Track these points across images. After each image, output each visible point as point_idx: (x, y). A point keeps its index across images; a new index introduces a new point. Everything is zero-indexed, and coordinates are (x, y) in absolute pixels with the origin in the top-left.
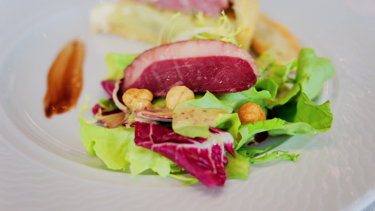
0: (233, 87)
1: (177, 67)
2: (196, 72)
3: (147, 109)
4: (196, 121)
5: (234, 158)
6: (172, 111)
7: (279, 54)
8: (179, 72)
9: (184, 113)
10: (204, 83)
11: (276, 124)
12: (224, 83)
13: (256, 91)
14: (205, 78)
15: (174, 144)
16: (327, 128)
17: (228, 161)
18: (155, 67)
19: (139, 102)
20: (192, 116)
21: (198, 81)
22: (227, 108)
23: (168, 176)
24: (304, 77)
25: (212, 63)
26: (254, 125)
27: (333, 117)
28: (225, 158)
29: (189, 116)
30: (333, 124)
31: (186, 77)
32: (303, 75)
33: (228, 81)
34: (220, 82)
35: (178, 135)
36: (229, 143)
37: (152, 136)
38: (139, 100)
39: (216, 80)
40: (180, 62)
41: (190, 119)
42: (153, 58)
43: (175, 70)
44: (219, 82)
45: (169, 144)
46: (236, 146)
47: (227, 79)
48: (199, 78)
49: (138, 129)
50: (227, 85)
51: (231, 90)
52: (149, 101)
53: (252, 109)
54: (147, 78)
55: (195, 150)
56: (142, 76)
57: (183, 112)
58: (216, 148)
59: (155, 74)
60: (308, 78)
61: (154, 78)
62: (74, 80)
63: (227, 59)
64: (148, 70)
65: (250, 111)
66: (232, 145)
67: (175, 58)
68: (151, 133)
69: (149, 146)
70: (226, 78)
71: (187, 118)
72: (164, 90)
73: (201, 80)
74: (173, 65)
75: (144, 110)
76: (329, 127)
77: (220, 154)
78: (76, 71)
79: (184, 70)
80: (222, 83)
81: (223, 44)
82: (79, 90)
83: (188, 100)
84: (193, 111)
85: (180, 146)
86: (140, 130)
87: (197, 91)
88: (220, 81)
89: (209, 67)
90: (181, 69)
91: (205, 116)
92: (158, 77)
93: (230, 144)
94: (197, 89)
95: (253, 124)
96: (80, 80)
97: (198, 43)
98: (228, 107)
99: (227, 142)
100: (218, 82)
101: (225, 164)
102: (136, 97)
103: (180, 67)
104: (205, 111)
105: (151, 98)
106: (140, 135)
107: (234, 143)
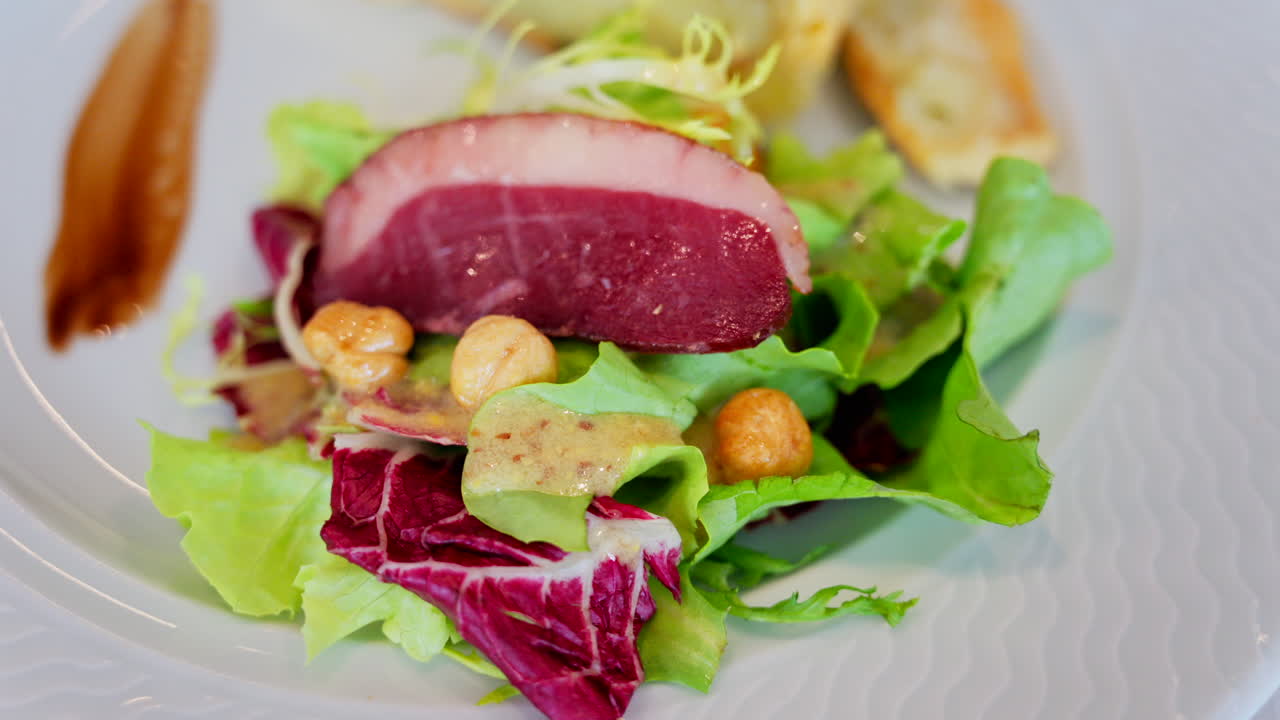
0: (697, 338)
1: (511, 219)
2: (576, 250)
3: (383, 397)
4: (549, 472)
5: (676, 603)
6: (469, 412)
7: (938, 114)
8: (515, 241)
9: (507, 436)
10: (599, 303)
11: (842, 487)
12: (670, 313)
13: (786, 351)
14: (606, 283)
15: (456, 568)
16: (1028, 511)
17: (655, 611)
18: (431, 208)
19: (358, 364)
20: (536, 447)
21: (577, 290)
22: (674, 410)
23: (440, 656)
24: (985, 279)
25: (636, 223)
26: (760, 489)
27: (1053, 482)
28: (646, 598)
29: (524, 449)
30: (1051, 503)
31: (541, 266)
32: (985, 268)
33: (686, 307)
34: (657, 312)
35: (475, 526)
36: (662, 552)
37: (387, 518)
38: (358, 358)
39: (641, 299)
40: (524, 198)
41: (526, 462)
42: (428, 169)
43: (502, 231)
44: (654, 309)
45: (437, 566)
46: (689, 559)
47: (683, 301)
48: (586, 279)
49: (343, 485)
50: (680, 323)
51: (693, 347)
52: (397, 355)
53: (759, 425)
54: (400, 247)
55: (530, 590)
56: (386, 238)
57: (506, 430)
58: (614, 570)
59: (430, 238)
60: (1001, 285)
61: (425, 253)
62: (162, 181)
63: (692, 213)
64: (407, 214)
65: (753, 429)
66: (673, 554)
67: (507, 179)
68: (385, 508)
69: (371, 564)
70: (677, 294)
71: (517, 458)
72: (456, 312)
73: (591, 288)
74: (499, 210)
75: (373, 397)
76: (1037, 508)
77: (626, 590)
78: (169, 143)
79: (537, 238)
80: (661, 314)
81: (685, 152)
82: (176, 228)
83: (526, 382)
84: (544, 424)
85: (475, 575)
86: (347, 487)
87: (572, 333)
88: (657, 305)
89: (627, 237)
90: (525, 228)
91: (583, 447)
92: (440, 254)
93: (666, 553)
94: (572, 322)
95: (756, 484)
96: (182, 185)
97: (592, 131)
98: (678, 407)
99: (654, 549)
100: (648, 312)
101: (641, 624)
102: (346, 346)
103: (522, 220)
104: (586, 426)
105: (403, 347)
106: (348, 507)
107: (680, 548)
